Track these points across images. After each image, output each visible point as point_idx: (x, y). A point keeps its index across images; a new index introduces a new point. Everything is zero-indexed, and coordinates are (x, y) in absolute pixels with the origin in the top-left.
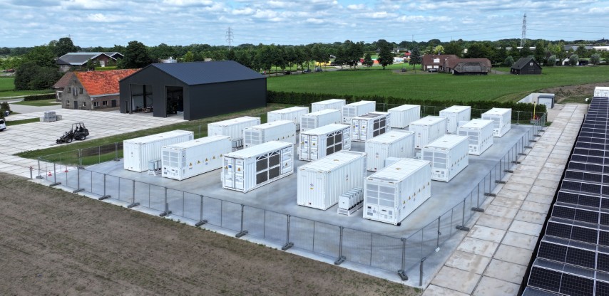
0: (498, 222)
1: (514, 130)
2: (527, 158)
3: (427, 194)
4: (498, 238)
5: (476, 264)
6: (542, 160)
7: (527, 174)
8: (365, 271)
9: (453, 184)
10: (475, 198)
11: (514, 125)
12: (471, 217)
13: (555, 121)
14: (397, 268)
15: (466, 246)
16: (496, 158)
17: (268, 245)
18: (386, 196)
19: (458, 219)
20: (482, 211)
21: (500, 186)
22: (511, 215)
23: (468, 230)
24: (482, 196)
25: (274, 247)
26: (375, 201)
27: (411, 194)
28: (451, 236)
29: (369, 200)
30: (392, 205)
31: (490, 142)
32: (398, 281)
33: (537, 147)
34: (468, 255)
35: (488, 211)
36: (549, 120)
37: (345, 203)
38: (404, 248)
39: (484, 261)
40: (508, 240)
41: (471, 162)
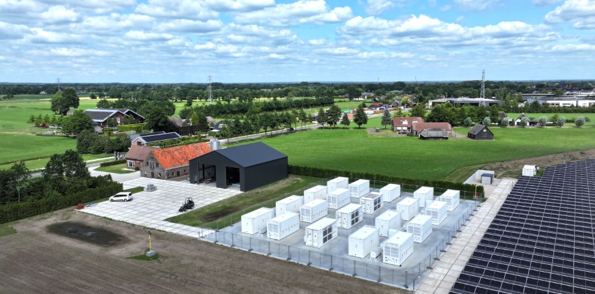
0: (446, 265)
1: (461, 205)
2: (466, 228)
3: (411, 251)
4: (445, 273)
5: (436, 283)
6: (474, 229)
7: (464, 239)
8: (391, 285)
9: (424, 245)
10: (435, 253)
11: (462, 200)
12: (433, 263)
13: (490, 197)
14: (404, 284)
15: (431, 276)
16: (448, 227)
17: (346, 274)
18: (394, 252)
19: (427, 263)
20: (439, 260)
21: (449, 246)
22: (452, 262)
23: (432, 269)
24: (439, 252)
25: (349, 275)
26: (389, 255)
27: (405, 251)
28: (425, 271)
29: (386, 254)
30: (397, 256)
31: (446, 216)
32: (405, 288)
33: (473, 219)
34: (433, 279)
35: (442, 260)
36: (485, 196)
37: (374, 255)
38: (406, 276)
39: (439, 282)
40: (449, 274)
41: (434, 230)
